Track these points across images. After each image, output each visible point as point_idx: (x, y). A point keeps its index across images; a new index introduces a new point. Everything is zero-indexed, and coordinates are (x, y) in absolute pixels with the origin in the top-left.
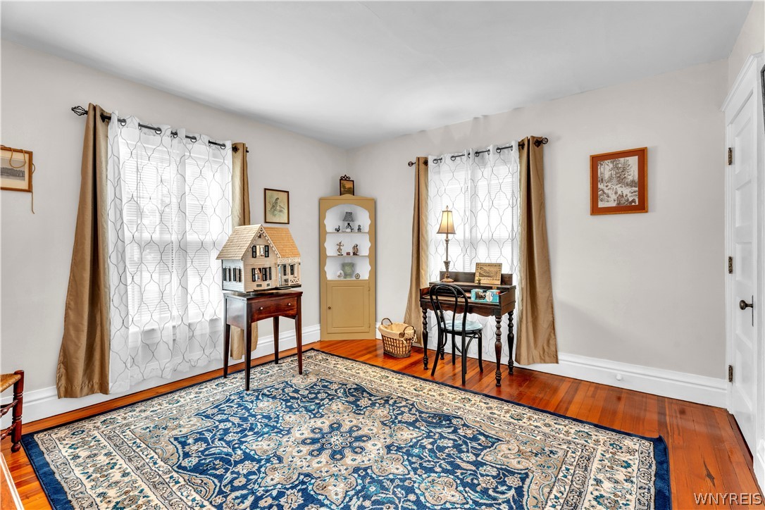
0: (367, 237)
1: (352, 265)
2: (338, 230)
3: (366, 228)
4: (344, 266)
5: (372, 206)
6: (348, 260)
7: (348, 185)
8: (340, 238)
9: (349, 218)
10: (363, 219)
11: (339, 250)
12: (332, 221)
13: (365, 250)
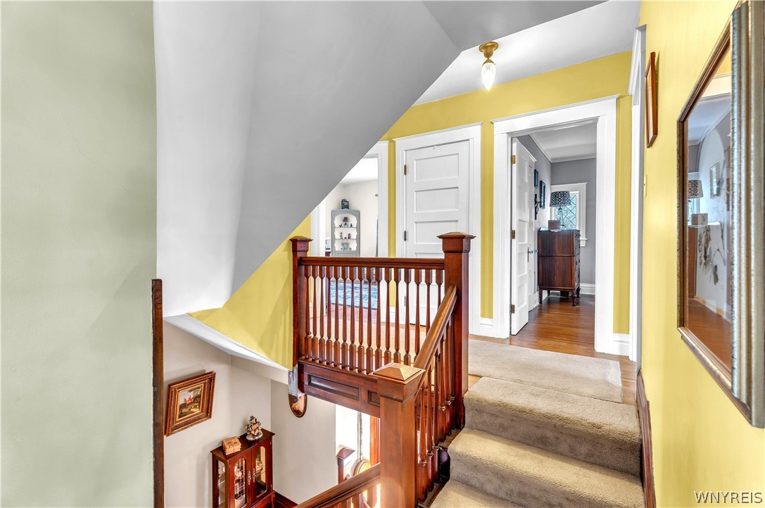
0: (355, 230)
1: (348, 244)
2: (341, 226)
3: (355, 225)
4: (343, 244)
5: (357, 214)
6: (345, 241)
7: (346, 204)
8: (342, 230)
9: (346, 219)
10: (353, 220)
11: (341, 236)
12: (338, 221)
13: (354, 236)
